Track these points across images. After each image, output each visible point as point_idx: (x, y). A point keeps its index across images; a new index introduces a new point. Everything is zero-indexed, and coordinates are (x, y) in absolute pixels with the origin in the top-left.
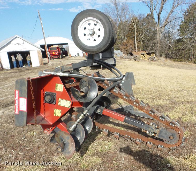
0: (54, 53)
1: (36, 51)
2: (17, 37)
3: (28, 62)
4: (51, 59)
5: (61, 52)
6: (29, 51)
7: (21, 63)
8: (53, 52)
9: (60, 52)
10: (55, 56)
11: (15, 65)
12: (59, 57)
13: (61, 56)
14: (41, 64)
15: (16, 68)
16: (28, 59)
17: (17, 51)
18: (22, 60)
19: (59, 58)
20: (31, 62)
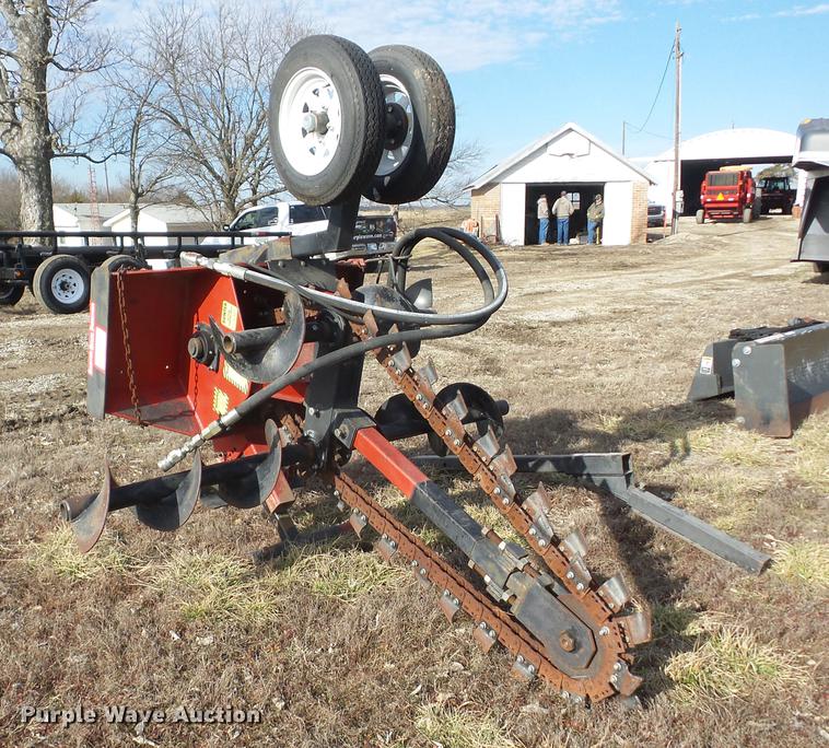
0: (720, 197)
1: (631, 183)
2: (570, 130)
3: (590, 226)
4: (706, 220)
5: (753, 195)
6: (604, 183)
7: (563, 228)
8: (716, 192)
9: (749, 195)
10: (723, 212)
11: (543, 231)
12: (741, 213)
13: (747, 213)
14: (636, 238)
15: (544, 244)
16: (592, 214)
17: (560, 181)
18: (571, 217)
19: (737, 219)
20: (600, 224)
